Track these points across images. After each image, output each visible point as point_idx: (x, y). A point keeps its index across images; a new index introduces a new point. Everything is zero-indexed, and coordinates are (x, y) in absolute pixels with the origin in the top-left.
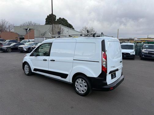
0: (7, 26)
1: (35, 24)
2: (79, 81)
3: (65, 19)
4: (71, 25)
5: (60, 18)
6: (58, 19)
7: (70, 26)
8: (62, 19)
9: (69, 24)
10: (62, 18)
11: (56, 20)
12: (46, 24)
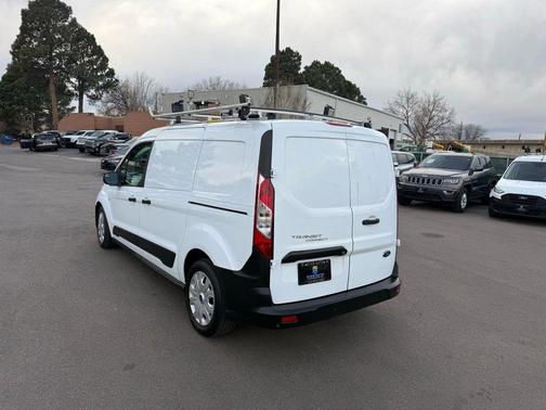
0: (150, 95)
1: (232, 85)
2: (199, 278)
3: (332, 67)
4: (355, 86)
5: (316, 64)
6: (309, 64)
7: (349, 92)
8: (322, 66)
9: (345, 81)
10: (322, 62)
11: (302, 70)
12: (265, 85)
